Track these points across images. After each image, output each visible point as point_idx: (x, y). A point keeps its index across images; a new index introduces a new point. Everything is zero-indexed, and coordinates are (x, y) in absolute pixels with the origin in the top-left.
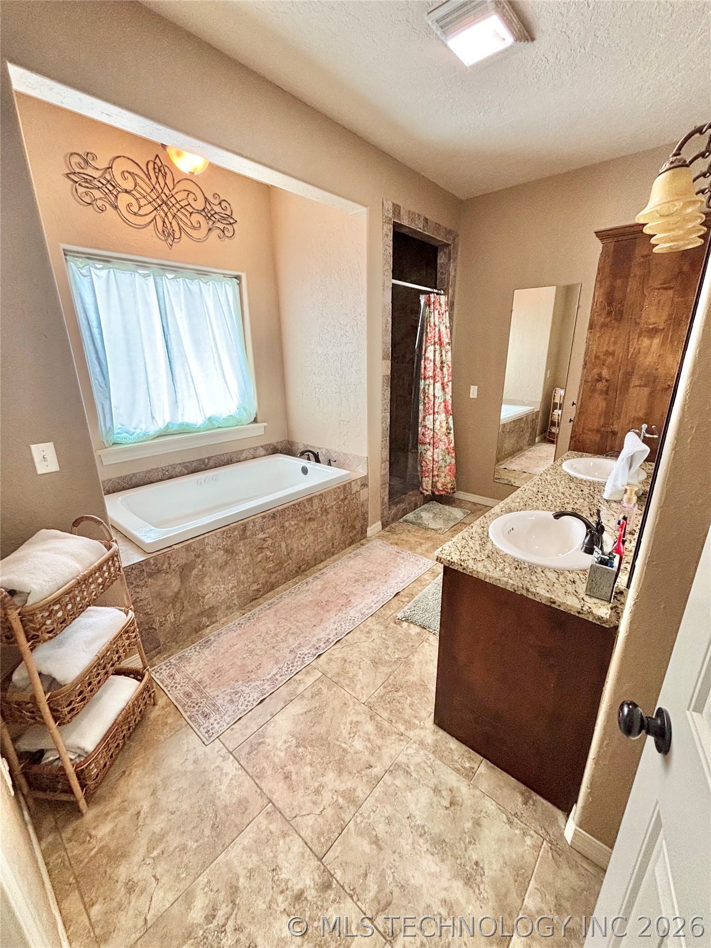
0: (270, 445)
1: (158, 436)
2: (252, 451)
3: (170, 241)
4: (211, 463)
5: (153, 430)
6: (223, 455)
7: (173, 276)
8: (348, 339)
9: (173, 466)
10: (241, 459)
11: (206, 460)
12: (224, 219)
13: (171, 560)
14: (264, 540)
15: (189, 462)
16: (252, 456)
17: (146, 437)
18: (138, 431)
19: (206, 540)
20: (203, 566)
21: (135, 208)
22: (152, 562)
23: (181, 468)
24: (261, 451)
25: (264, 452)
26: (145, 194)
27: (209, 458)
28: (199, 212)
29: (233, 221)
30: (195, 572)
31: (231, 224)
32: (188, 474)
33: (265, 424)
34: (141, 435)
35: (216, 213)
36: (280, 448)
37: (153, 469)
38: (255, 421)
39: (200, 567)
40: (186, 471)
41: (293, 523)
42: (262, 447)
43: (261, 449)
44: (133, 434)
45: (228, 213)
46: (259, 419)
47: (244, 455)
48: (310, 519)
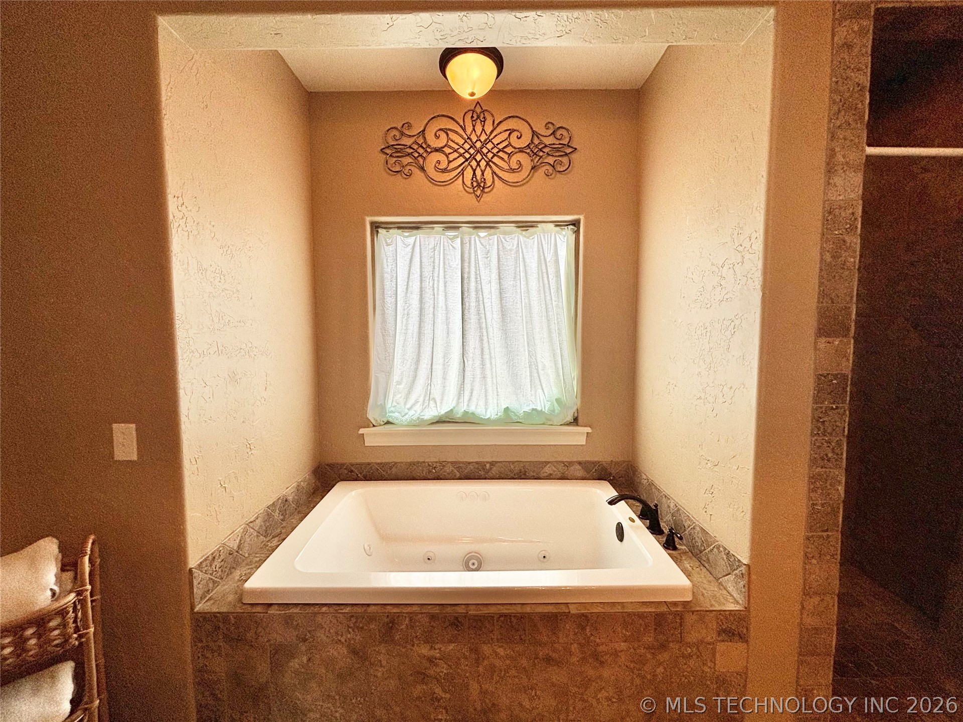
0: (594, 463)
1: (437, 422)
2: (561, 467)
3: (479, 193)
4: (495, 470)
5: (431, 413)
6: (513, 462)
7: (486, 234)
8: (724, 292)
9: (443, 464)
10: (542, 475)
11: (488, 466)
12: (558, 150)
13: (260, 629)
14: (431, 660)
15: (463, 463)
16: (559, 475)
17: (421, 422)
18: (411, 413)
19: (319, 618)
20: (309, 660)
21: (443, 166)
22: (233, 621)
23: (452, 468)
24: (578, 470)
25: (581, 473)
26: (456, 147)
27: (492, 464)
28: (521, 150)
29: (570, 150)
30: (295, 664)
31: (566, 154)
32: (460, 479)
33: (589, 430)
34: (415, 418)
35: (546, 146)
36: (614, 472)
37: (418, 462)
38: (575, 421)
39: (305, 659)
40: (458, 475)
41: (501, 651)
42: (580, 463)
43: (578, 467)
44: (406, 414)
45: (565, 142)
46: (580, 421)
47: (548, 470)
48: (548, 660)
